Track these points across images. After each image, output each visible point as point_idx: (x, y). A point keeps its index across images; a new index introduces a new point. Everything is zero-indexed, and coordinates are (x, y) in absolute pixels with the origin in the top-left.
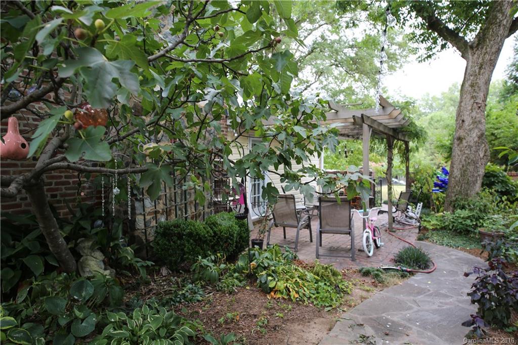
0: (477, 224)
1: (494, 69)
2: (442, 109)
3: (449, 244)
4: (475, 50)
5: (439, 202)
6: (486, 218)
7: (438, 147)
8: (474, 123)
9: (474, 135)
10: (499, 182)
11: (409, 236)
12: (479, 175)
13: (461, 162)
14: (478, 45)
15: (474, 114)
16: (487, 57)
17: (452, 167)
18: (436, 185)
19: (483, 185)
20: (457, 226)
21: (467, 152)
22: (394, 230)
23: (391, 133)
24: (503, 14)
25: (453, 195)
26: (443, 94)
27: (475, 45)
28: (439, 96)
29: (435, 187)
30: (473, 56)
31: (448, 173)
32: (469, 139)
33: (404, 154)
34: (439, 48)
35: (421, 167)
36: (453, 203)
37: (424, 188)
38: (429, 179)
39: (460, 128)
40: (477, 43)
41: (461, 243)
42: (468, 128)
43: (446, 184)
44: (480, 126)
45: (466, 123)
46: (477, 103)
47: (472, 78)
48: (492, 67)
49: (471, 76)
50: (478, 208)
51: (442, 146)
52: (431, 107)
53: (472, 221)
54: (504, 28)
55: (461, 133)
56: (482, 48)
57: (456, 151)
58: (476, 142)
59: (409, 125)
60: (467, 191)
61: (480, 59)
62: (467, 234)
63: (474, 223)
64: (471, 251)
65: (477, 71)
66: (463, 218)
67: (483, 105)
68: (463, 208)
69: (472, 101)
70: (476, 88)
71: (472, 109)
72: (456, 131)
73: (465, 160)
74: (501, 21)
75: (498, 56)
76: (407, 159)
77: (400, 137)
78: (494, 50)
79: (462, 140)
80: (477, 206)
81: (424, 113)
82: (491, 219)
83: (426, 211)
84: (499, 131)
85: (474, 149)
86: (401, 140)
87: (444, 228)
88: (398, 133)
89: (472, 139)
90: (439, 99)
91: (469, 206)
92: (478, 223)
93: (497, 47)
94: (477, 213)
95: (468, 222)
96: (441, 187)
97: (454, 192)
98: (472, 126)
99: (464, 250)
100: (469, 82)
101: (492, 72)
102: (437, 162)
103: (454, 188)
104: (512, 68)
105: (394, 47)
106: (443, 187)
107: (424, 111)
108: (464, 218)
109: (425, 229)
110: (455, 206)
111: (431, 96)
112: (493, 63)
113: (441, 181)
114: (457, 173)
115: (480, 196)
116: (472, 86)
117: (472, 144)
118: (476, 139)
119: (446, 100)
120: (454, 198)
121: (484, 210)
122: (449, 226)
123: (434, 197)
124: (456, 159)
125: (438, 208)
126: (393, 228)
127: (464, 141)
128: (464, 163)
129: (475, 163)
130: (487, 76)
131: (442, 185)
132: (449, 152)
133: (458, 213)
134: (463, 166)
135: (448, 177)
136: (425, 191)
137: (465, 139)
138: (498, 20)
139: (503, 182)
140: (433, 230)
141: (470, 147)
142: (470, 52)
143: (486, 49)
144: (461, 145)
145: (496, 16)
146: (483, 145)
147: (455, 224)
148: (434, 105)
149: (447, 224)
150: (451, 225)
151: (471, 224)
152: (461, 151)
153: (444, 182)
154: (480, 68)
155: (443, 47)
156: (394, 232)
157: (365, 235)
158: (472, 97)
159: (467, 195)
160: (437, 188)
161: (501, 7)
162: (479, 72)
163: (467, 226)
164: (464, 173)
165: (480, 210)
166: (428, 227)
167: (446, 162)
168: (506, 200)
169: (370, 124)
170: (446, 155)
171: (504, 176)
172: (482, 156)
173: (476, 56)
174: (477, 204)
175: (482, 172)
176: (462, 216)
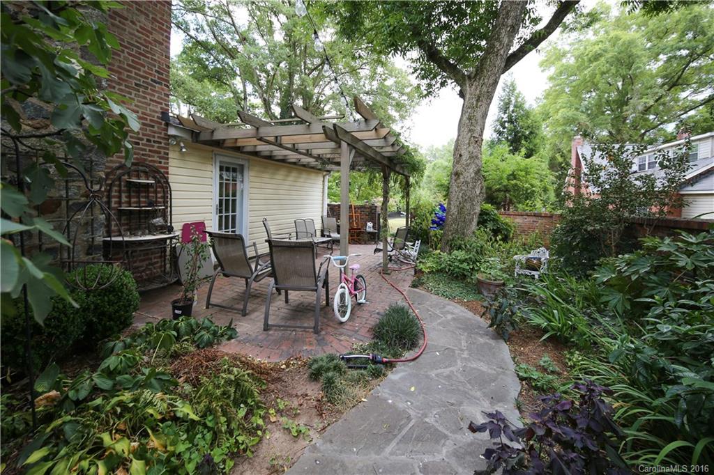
0: (473, 267)
1: (490, 103)
2: (442, 158)
3: (445, 294)
4: (473, 80)
5: (437, 238)
6: (483, 261)
7: (438, 186)
8: (471, 158)
9: (471, 170)
10: (491, 220)
11: (404, 281)
12: (475, 213)
13: (458, 198)
14: (476, 75)
15: (471, 148)
16: (485, 89)
17: (449, 204)
18: (434, 222)
19: (479, 223)
20: (453, 270)
21: (464, 188)
22: (389, 272)
23: (385, 162)
24: (500, 42)
25: (450, 233)
26: (443, 146)
27: (473, 75)
28: (440, 148)
29: (433, 224)
30: (470, 87)
31: (445, 210)
32: (466, 174)
33: (405, 189)
34: (438, 85)
35: (421, 202)
36: (450, 243)
37: (424, 223)
38: (428, 215)
39: (458, 162)
40: (474, 73)
41: (458, 291)
42: (465, 163)
43: (444, 222)
44: (476, 161)
45: (464, 158)
46: (474, 137)
47: (469, 110)
48: (489, 101)
49: (469, 108)
50: (475, 250)
51: (442, 185)
52: (435, 156)
53: (469, 265)
54: (501, 59)
55: (459, 168)
56: (480, 79)
57: (454, 188)
58: (473, 178)
59: (404, 154)
60: (464, 229)
61: (478, 91)
62: (464, 279)
63: (471, 267)
64: (468, 304)
65: (475, 103)
66: (459, 260)
67: (480, 139)
68: (460, 248)
69: (470, 134)
70: (474, 121)
71: (469, 143)
72: (454, 166)
73: (462, 197)
74: (499, 50)
75: (495, 88)
76: (408, 195)
77: (397, 169)
78: (491, 81)
79: (459, 176)
80: (474, 248)
81: (429, 161)
82: (488, 262)
83: (424, 248)
84: (488, 173)
85: (470, 185)
86: (399, 173)
87: (439, 271)
88: (396, 164)
89: (468, 174)
90: (440, 150)
91: (466, 246)
92: (475, 266)
93: (494, 78)
94: (474, 256)
95: (465, 265)
96: (438, 224)
97: (451, 231)
98: (469, 161)
99: (461, 302)
100: (467, 115)
101: (489, 105)
102: (438, 200)
103: (451, 226)
104: (497, 123)
105: (405, 97)
106: (441, 224)
107: (429, 159)
108: (462, 261)
109: (421, 271)
110: (452, 246)
111: (434, 148)
112: (490, 97)
113: (439, 218)
114: (454, 210)
115: (476, 235)
116: (470, 119)
117: (469, 180)
118: (473, 175)
119: (446, 152)
120: (451, 237)
121: (481, 252)
122: (445, 268)
123: (432, 233)
124: (453, 195)
125: (436, 244)
126: (389, 269)
127: (461, 177)
128: (461, 199)
129: (471, 200)
130: (484, 109)
131: (440, 222)
132: (447, 190)
133: (455, 255)
134: (460, 204)
135: (445, 214)
136: (424, 227)
137: (462, 174)
138: (495, 50)
139: (494, 220)
140: (430, 273)
141: (467, 183)
142: (467, 83)
143: (484, 79)
144: (458, 181)
145: (494, 45)
146: (480, 182)
147: (452, 268)
148: (437, 155)
149: (443, 266)
150: (448, 268)
151: (468, 268)
152: (458, 187)
153: (441, 219)
154: (478, 101)
155: (443, 84)
156: (389, 274)
157: (340, 291)
158: (470, 131)
159: (463, 234)
160: (435, 225)
161: (499, 36)
162: (477, 104)
163: (464, 269)
164: (461, 210)
165: (477, 252)
166: (424, 270)
167: (445, 200)
168: (500, 240)
169: (349, 143)
170: (445, 193)
171: (495, 215)
172: (478, 193)
173: (474, 87)
174: (474, 244)
175: (478, 210)
176: (459, 258)
